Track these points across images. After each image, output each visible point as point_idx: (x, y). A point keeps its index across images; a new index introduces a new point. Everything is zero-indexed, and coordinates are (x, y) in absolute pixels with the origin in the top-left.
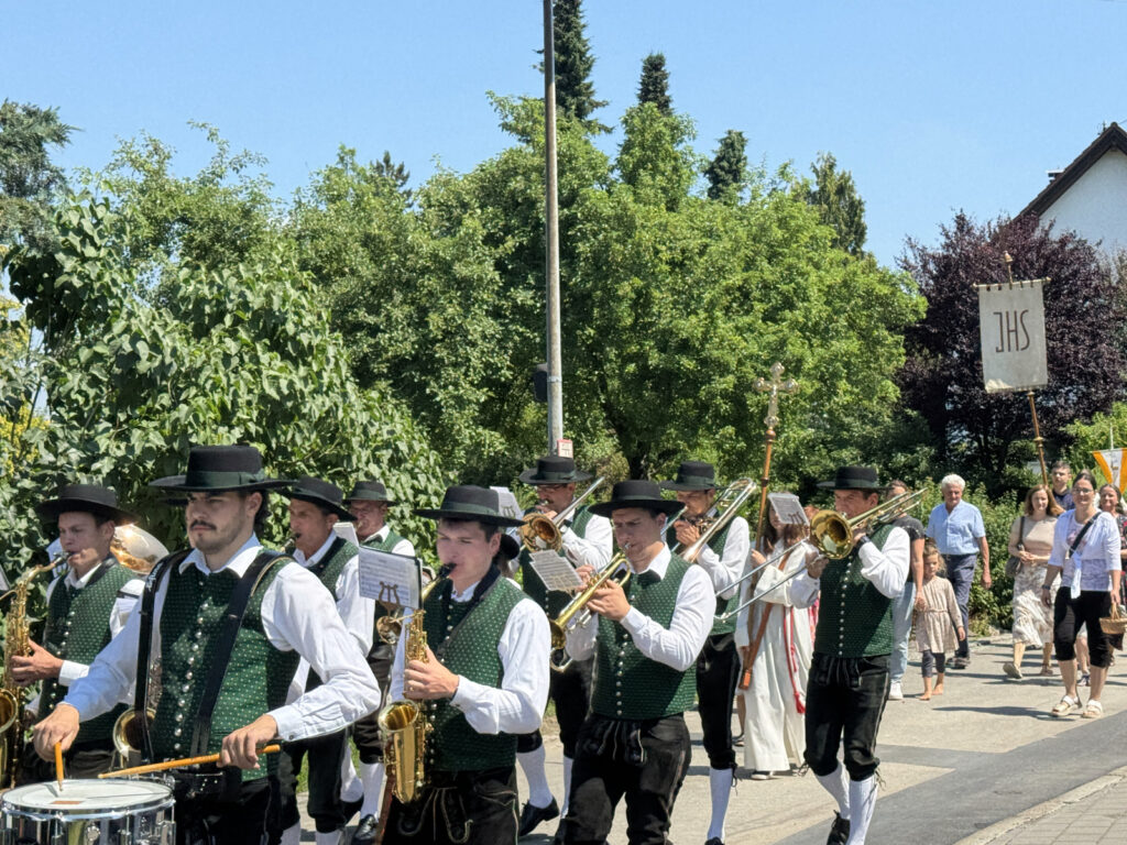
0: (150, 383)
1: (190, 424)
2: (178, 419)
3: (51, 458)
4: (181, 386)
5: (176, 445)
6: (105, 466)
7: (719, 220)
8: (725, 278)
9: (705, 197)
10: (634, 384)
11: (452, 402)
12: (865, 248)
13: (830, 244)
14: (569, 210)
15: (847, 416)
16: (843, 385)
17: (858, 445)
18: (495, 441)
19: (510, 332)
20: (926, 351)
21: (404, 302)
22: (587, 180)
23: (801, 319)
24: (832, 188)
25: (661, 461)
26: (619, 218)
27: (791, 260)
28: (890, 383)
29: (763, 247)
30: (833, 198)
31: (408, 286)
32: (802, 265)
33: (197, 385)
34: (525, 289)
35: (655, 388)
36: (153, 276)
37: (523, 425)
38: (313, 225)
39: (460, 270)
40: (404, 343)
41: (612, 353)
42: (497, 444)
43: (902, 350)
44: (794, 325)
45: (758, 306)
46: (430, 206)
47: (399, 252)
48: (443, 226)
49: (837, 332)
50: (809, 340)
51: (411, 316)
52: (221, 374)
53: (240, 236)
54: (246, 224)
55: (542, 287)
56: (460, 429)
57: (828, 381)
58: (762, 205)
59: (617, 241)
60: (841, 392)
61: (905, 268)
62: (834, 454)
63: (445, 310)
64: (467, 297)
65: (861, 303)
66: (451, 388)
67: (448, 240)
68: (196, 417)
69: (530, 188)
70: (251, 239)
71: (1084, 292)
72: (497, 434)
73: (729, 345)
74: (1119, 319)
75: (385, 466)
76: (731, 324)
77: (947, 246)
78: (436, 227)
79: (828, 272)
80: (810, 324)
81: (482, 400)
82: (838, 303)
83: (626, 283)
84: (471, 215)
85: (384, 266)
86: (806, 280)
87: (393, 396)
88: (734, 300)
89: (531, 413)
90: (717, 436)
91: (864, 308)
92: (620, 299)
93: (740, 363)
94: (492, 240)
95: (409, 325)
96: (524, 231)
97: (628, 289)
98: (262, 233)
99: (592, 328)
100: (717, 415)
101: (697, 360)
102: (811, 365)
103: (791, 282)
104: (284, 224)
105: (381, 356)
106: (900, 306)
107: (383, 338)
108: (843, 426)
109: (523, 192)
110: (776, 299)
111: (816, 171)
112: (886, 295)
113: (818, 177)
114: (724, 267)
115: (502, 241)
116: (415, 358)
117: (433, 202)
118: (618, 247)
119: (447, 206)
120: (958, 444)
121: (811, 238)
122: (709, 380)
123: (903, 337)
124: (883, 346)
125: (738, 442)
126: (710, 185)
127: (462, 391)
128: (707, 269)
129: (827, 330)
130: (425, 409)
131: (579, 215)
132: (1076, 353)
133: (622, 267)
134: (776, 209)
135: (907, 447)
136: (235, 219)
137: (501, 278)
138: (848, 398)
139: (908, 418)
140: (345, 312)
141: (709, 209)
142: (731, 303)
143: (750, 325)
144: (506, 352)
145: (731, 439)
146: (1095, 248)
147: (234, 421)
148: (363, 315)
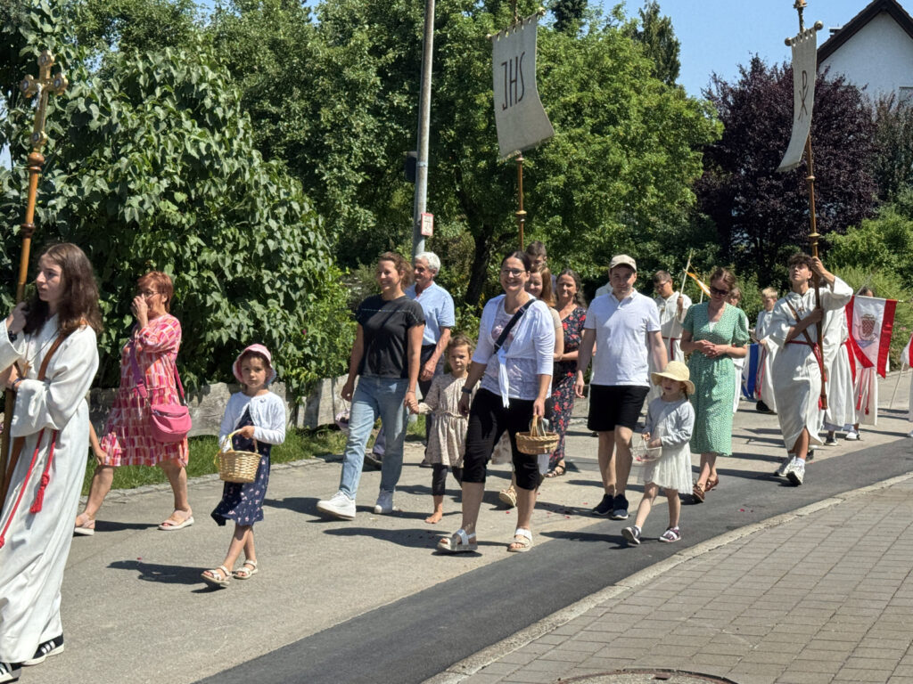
0: (98, 139)
1: (129, 173)
2: (119, 170)
3: (15, 193)
4: (120, 143)
5: (117, 190)
6: (60, 203)
7: (562, 48)
8: (563, 96)
9: (551, 29)
10: (484, 177)
11: (336, 182)
12: (677, 82)
13: (649, 74)
14: (441, 31)
15: (653, 215)
16: (651, 189)
17: (658, 239)
18: (367, 218)
19: (386, 128)
20: (719, 167)
21: (301, 97)
22: (457, 7)
23: (621, 134)
24: (655, 30)
25: (502, 242)
26: (481, 40)
27: (618, 85)
28: (689, 190)
29: (595, 73)
30: (655, 38)
31: (306, 84)
32: (626, 89)
33: (134, 143)
34: (400, 93)
35: (501, 182)
36: (96, 61)
37: (392, 206)
38: (230, 28)
39: (349, 73)
40: (299, 130)
41: (468, 151)
42: (370, 221)
43: (701, 164)
44: (616, 138)
45: (589, 121)
46: (327, 20)
47: (299, 56)
48: (336, 37)
49: (650, 146)
50: (627, 152)
51: (307, 109)
52: (153, 134)
53: (169, 33)
54: (175, 24)
55: (416, 93)
56: (340, 204)
57: (639, 184)
58: (598, 38)
59: (478, 59)
60: (649, 195)
61: (709, 99)
62: (641, 246)
63: (334, 106)
64: (354, 97)
65: (671, 124)
66: (335, 170)
67: (341, 49)
68: (134, 169)
69: (410, 10)
70: (179, 37)
71: (850, 127)
72: (370, 213)
73: (563, 151)
74: (875, 151)
75: (281, 222)
76: (565, 134)
77: (743, 83)
78: (331, 37)
79: (646, 96)
80: (629, 137)
81: (360, 181)
82: (652, 123)
83: (483, 94)
84: (360, 29)
85: (287, 67)
86: (628, 102)
87: (288, 173)
88: (568, 115)
89: (398, 197)
90: (547, 223)
91: (673, 129)
92: (478, 107)
93: (570, 166)
94: (376, 52)
95: (304, 116)
96: (402, 46)
97: (484, 99)
98: (188, 32)
99: (453, 130)
100: (549, 206)
101: (535, 161)
102: (627, 171)
103: (616, 103)
104: (206, 26)
105: (280, 140)
106: (701, 128)
107: (283, 125)
108: (648, 224)
109: (404, 13)
110: (603, 116)
111: (642, 15)
112: (691, 119)
113: (644, 20)
114: (563, 86)
115: (384, 52)
116: (308, 144)
117: (330, 17)
118: (479, 64)
119: (341, 21)
120: (739, 243)
121: (635, 68)
122: (545, 178)
123: (702, 154)
124: (685, 160)
125: (564, 229)
126: (556, 21)
127: (344, 174)
128: (549, 88)
129: (642, 144)
130: (313, 185)
131: (449, 35)
132: (839, 176)
133: (480, 81)
134: (609, 42)
135: (698, 244)
136: (166, 19)
137: (382, 83)
138: (654, 200)
139: (701, 220)
140: (252, 103)
141: (554, 38)
142: (566, 117)
143: (581, 135)
144: (382, 145)
145: (559, 226)
146: (861, 92)
147: (162, 173)
148: (266, 104)
